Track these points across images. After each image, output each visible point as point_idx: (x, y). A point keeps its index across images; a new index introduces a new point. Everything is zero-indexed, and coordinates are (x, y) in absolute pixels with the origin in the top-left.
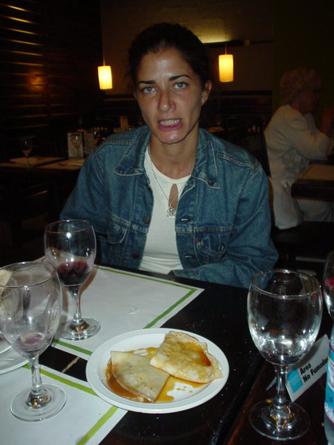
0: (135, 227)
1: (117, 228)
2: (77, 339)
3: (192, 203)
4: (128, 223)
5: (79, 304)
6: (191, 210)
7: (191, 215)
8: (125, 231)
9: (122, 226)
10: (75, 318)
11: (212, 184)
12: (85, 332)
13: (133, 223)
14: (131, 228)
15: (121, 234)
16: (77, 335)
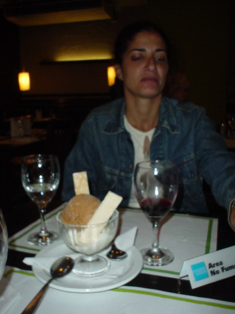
0: (123, 174)
1: (109, 177)
2: (152, 265)
3: (161, 147)
4: (117, 172)
5: (158, 234)
6: (161, 152)
7: (161, 156)
8: (115, 178)
9: (112, 174)
10: (153, 246)
11: (173, 130)
12: (160, 260)
13: (121, 171)
14: (120, 176)
15: (112, 181)
16: (153, 261)
